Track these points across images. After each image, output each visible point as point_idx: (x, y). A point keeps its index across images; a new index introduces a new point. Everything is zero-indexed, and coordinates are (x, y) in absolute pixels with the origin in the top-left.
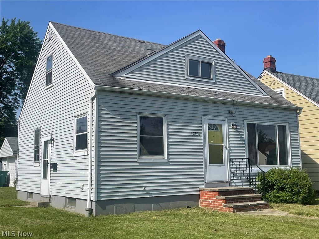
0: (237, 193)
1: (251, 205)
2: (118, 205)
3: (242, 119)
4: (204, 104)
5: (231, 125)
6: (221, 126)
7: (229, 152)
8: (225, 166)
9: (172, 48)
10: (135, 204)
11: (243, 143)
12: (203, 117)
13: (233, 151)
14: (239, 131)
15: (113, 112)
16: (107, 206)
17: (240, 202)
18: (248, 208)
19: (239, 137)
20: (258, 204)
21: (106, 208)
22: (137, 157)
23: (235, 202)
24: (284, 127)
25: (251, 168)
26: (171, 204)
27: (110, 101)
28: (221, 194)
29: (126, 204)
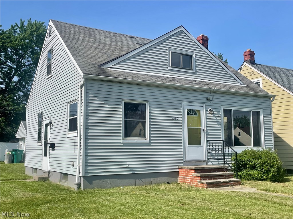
0: (212, 171)
1: (224, 182)
2: (104, 180)
3: (219, 105)
4: (183, 91)
5: (209, 111)
6: (199, 111)
7: (207, 135)
8: (202, 146)
9: (156, 42)
10: (120, 180)
11: (220, 126)
12: (183, 104)
13: (210, 134)
14: (216, 115)
15: (100, 98)
16: (93, 182)
17: (214, 179)
18: (220, 185)
19: (216, 121)
20: (230, 181)
21: (93, 183)
22: (121, 138)
23: (209, 179)
24: (258, 113)
25: (225, 149)
26: (153, 180)
27: (97, 89)
28: (197, 172)
29: (112, 180)
